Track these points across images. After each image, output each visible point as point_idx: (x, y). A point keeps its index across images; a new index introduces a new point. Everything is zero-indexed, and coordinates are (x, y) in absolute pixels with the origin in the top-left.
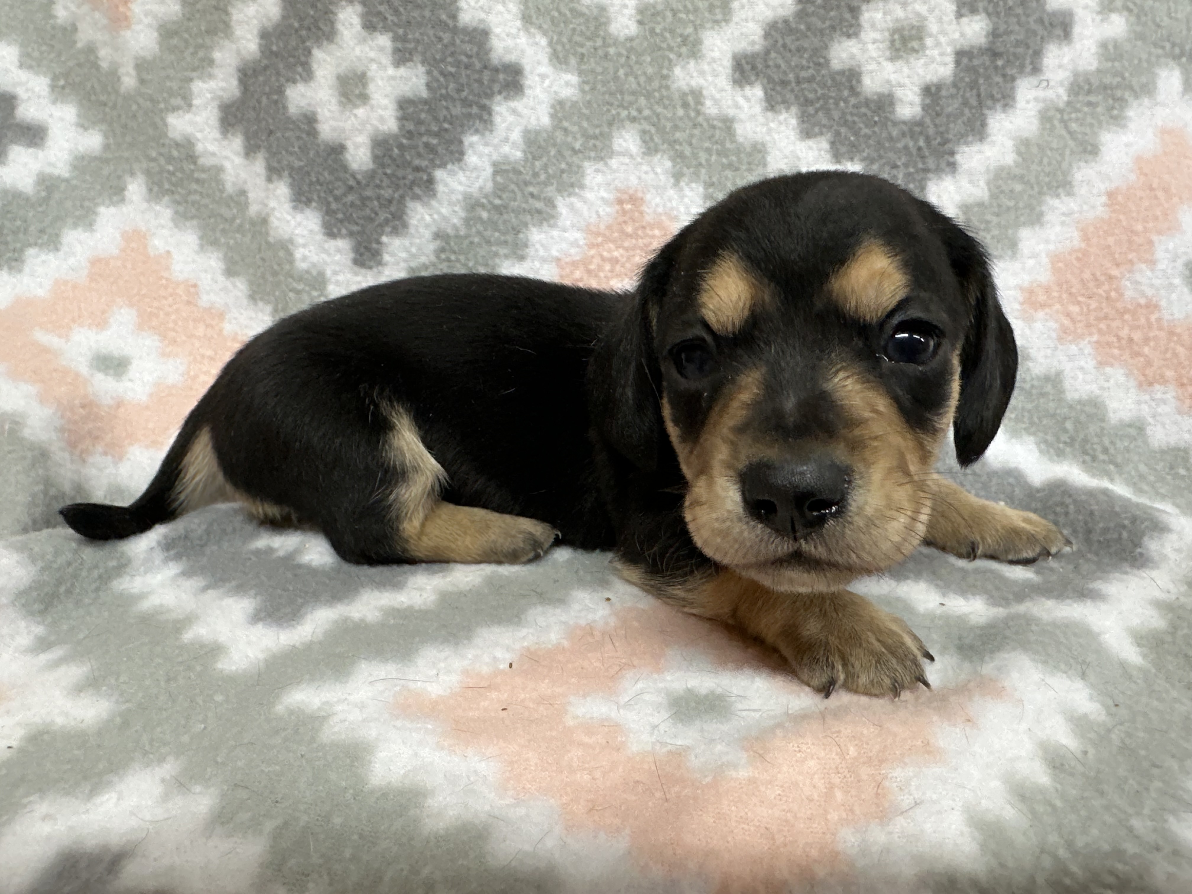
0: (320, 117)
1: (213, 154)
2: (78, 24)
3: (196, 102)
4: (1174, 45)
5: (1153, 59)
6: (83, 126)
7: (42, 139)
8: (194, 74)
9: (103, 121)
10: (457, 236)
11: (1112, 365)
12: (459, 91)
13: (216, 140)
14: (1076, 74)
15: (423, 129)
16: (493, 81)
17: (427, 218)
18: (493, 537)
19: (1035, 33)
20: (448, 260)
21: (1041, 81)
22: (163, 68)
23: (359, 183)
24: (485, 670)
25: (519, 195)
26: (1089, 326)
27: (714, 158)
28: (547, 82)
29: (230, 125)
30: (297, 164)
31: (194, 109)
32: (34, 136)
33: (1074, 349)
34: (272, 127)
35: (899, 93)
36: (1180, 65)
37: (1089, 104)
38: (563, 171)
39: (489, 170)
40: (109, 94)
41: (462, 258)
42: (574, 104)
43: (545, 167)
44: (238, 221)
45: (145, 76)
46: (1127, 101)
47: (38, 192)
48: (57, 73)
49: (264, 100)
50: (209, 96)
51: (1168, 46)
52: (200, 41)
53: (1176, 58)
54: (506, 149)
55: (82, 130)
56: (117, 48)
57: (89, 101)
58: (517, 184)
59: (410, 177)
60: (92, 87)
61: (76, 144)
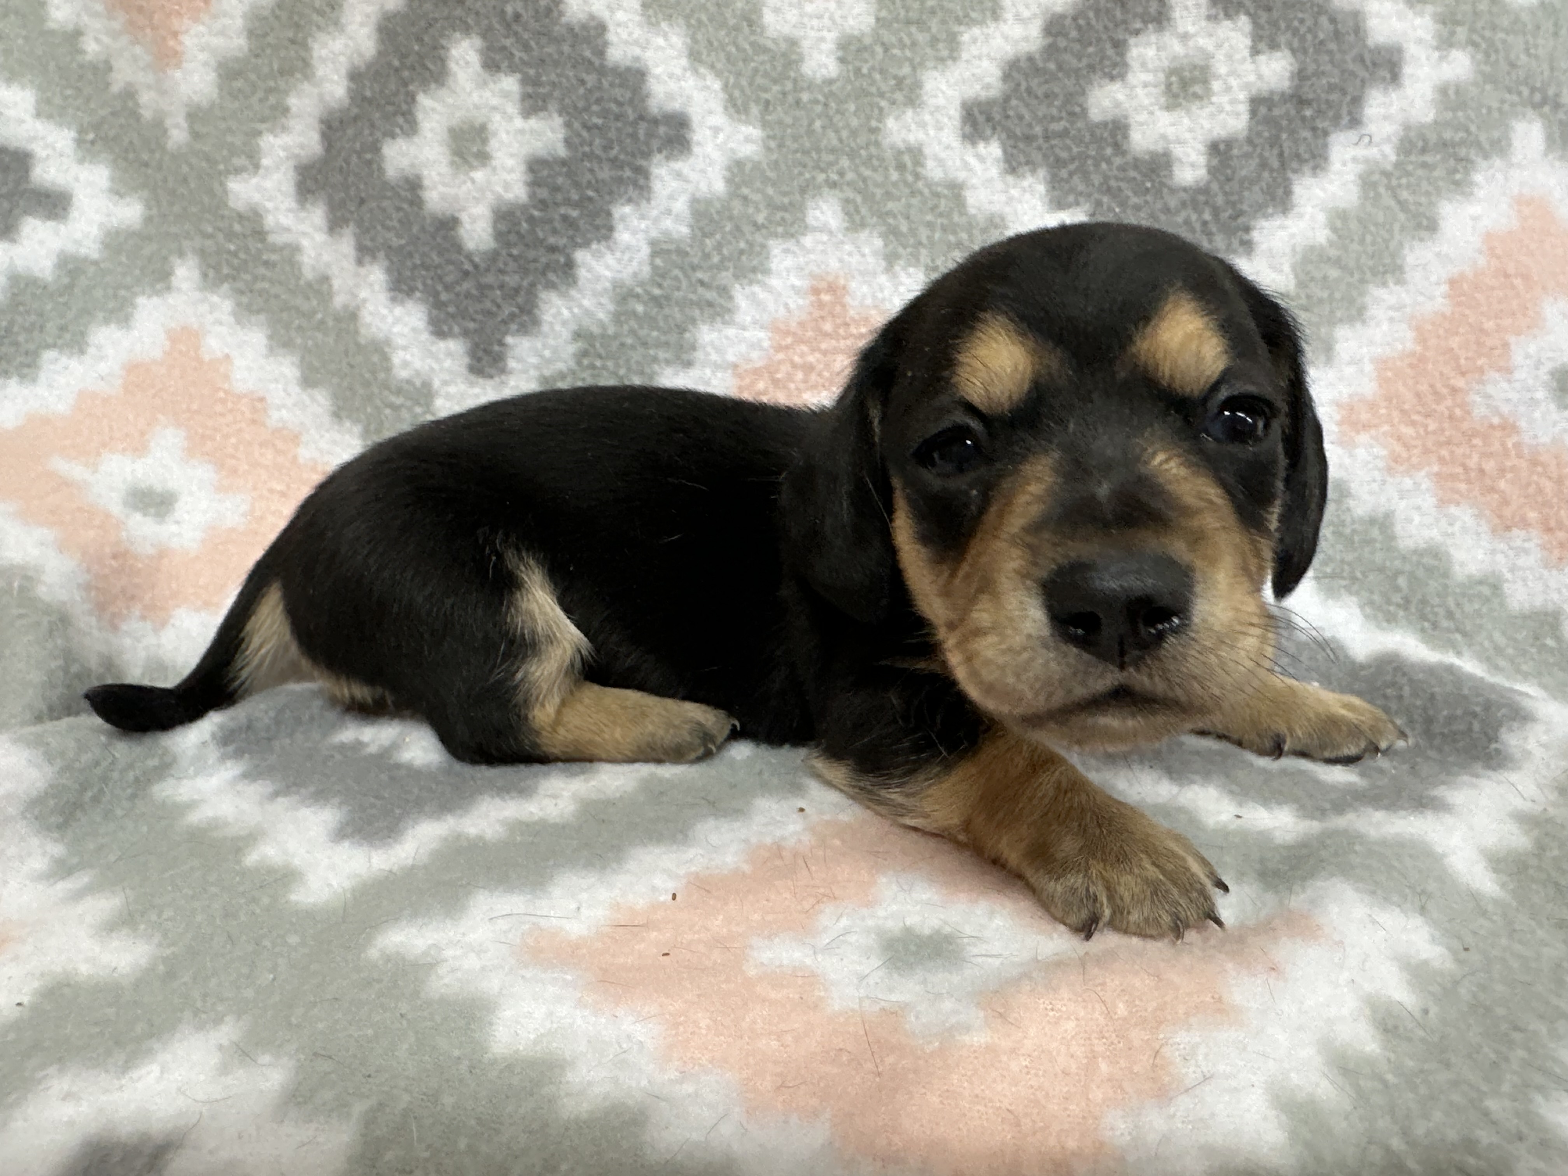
0: (426, 182)
1: (288, 230)
2: (113, 61)
3: (265, 162)
4: (1533, 90)
5: (1507, 108)
6: (117, 192)
7: (64, 209)
8: (263, 126)
9: (144, 186)
10: (604, 336)
11: (1458, 504)
12: (607, 148)
13: (290, 210)
14: (1407, 128)
15: (559, 197)
16: (650, 135)
17: (566, 313)
18: (651, 728)
19: (1353, 74)
20: (593, 367)
21: (1361, 137)
22: (223, 118)
23: (476, 266)
24: (641, 903)
25: (685, 284)
26: (1426, 451)
27: (937, 235)
28: (721, 137)
29: (309, 191)
30: (396, 242)
31: (261, 171)
32: (55, 206)
33: (1408, 483)
34: (363, 195)
35: (1178, 151)
36: (1542, 116)
37: (1424, 165)
38: (742, 252)
39: (645, 251)
40: (152, 151)
41: (610, 364)
42: (756, 166)
43: (719, 247)
44: (319, 316)
45: (199, 128)
46: (1472, 162)
47: (59, 277)
48: (85, 125)
49: (354, 159)
50: (282, 154)
51: (1526, 92)
52: (272, 84)
53: (1537, 107)
54: (668, 223)
55: (117, 197)
56: (163, 93)
57: (126, 159)
58: (682, 268)
59: (543, 260)
60: (131, 143)
61: (109, 215)
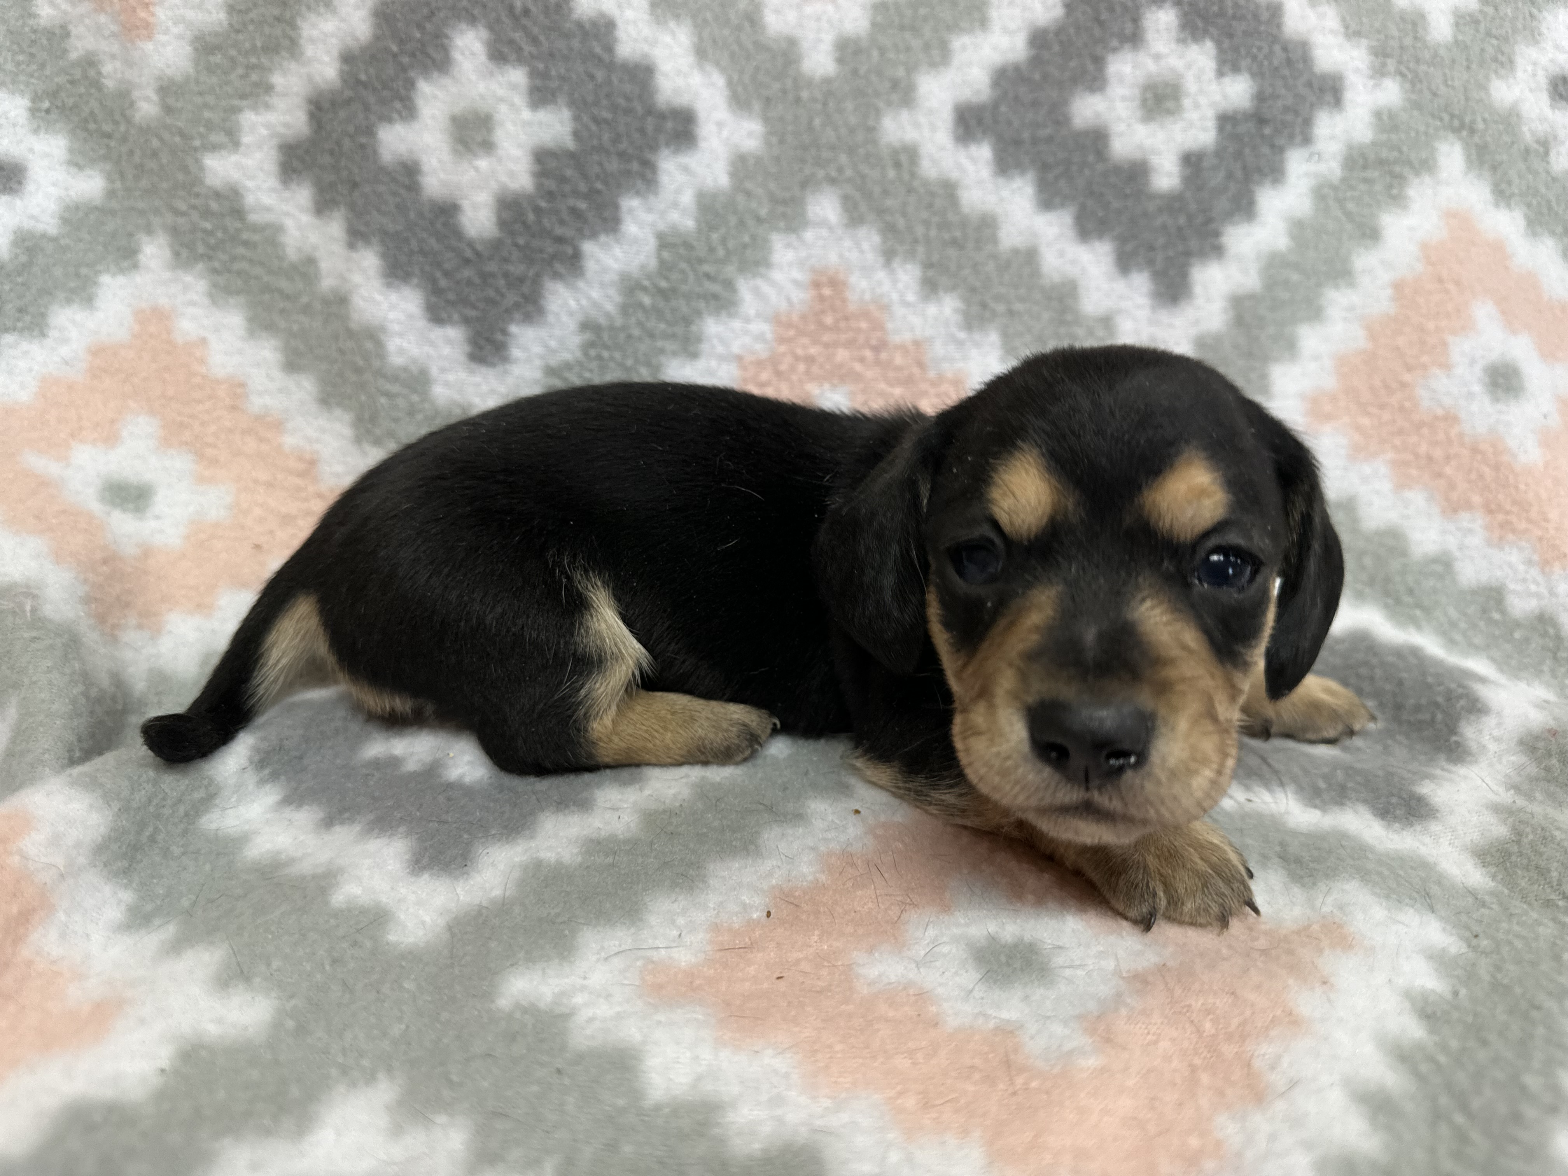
0: (425, 168)
1: (270, 209)
2: (71, 27)
3: (246, 139)
4: (1452, 116)
5: (1431, 131)
6: (77, 164)
7: (20, 183)
8: (244, 103)
9: (105, 158)
10: (612, 328)
11: (1411, 488)
12: (616, 140)
13: (272, 189)
14: (1350, 147)
15: (567, 188)
16: (658, 129)
17: (572, 303)
18: (700, 733)
19: (1305, 99)
20: (600, 358)
21: (1312, 154)
22: (200, 94)
23: (478, 254)
25: (691, 277)
26: (1382, 441)
27: (933, 232)
28: (725, 133)
29: (294, 171)
30: (391, 227)
31: (242, 149)
32: (9, 179)
33: (1367, 469)
34: (357, 179)
35: (1155, 160)
36: (1460, 139)
37: (1365, 180)
38: (745, 246)
39: (651, 244)
40: (116, 123)
41: (617, 355)
42: (758, 160)
43: (724, 241)
44: (305, 299)
45: (171, 101)
46: (1406, 178)
47: (16, 256)
48: (40, 92)
49: (347, 143)
50: (264, 132)
51: (1446, 118)
52: (253, 60)
53: (1456, 131)
54: (675, 216)
55: (76, 170)
56: (129, 63)
57: (87, 130)
58: (689, 261)
59: (550, 250)
60: (92, 113)
61: (67, 189)
